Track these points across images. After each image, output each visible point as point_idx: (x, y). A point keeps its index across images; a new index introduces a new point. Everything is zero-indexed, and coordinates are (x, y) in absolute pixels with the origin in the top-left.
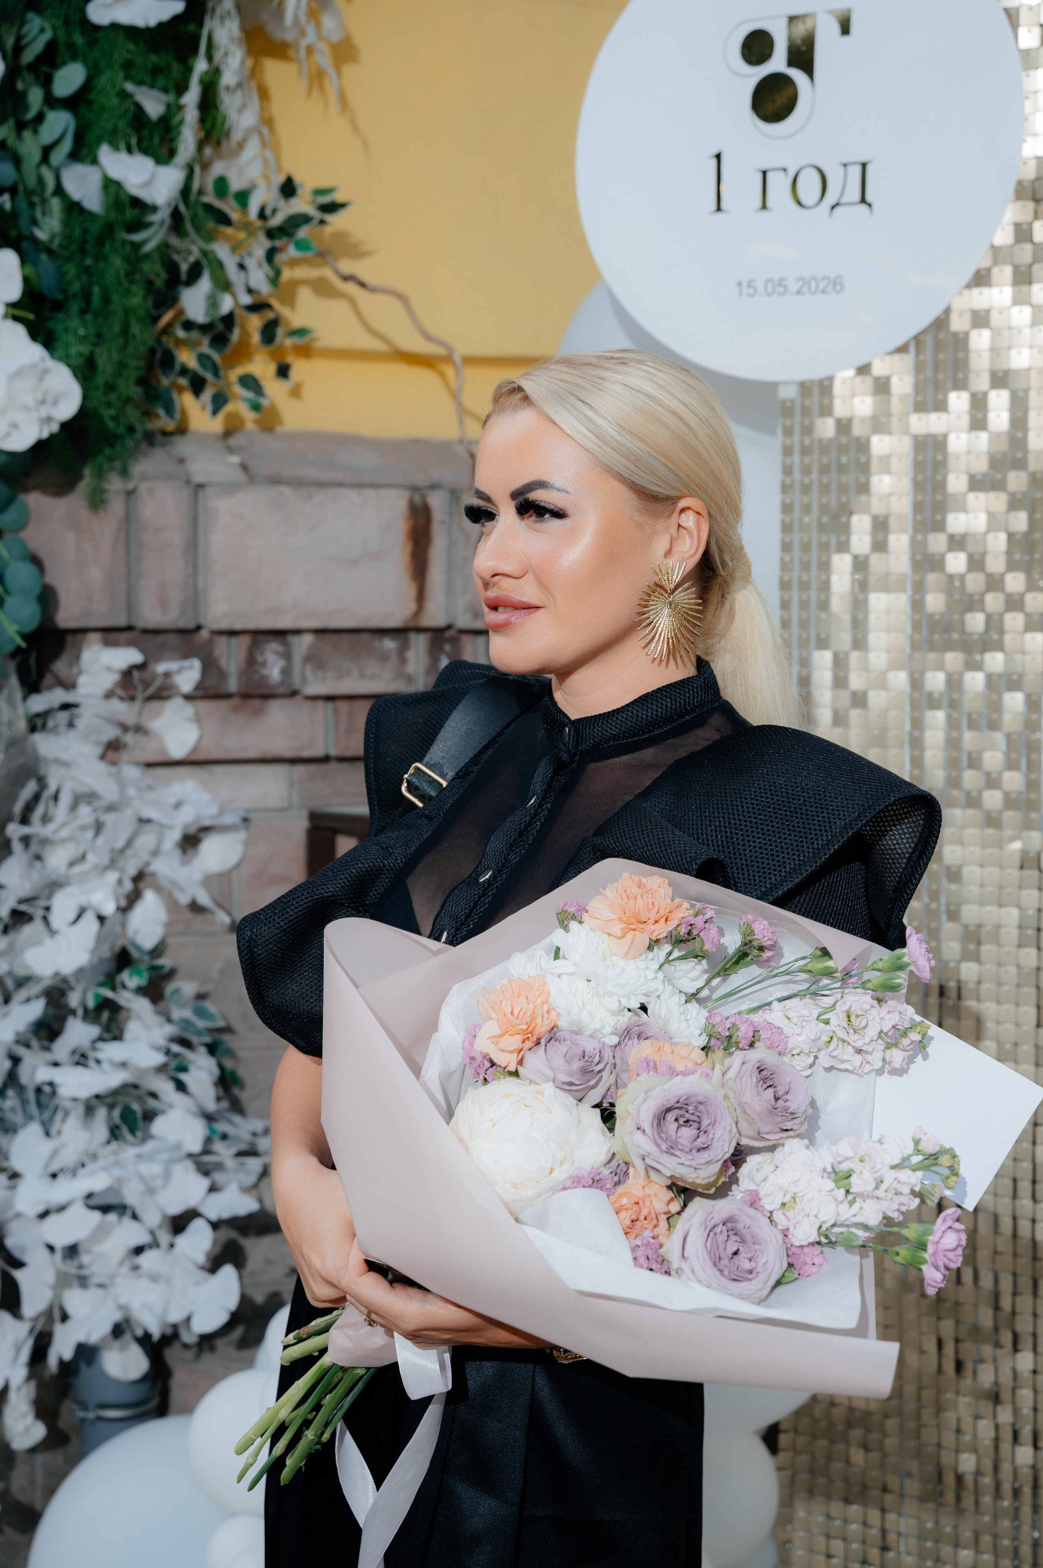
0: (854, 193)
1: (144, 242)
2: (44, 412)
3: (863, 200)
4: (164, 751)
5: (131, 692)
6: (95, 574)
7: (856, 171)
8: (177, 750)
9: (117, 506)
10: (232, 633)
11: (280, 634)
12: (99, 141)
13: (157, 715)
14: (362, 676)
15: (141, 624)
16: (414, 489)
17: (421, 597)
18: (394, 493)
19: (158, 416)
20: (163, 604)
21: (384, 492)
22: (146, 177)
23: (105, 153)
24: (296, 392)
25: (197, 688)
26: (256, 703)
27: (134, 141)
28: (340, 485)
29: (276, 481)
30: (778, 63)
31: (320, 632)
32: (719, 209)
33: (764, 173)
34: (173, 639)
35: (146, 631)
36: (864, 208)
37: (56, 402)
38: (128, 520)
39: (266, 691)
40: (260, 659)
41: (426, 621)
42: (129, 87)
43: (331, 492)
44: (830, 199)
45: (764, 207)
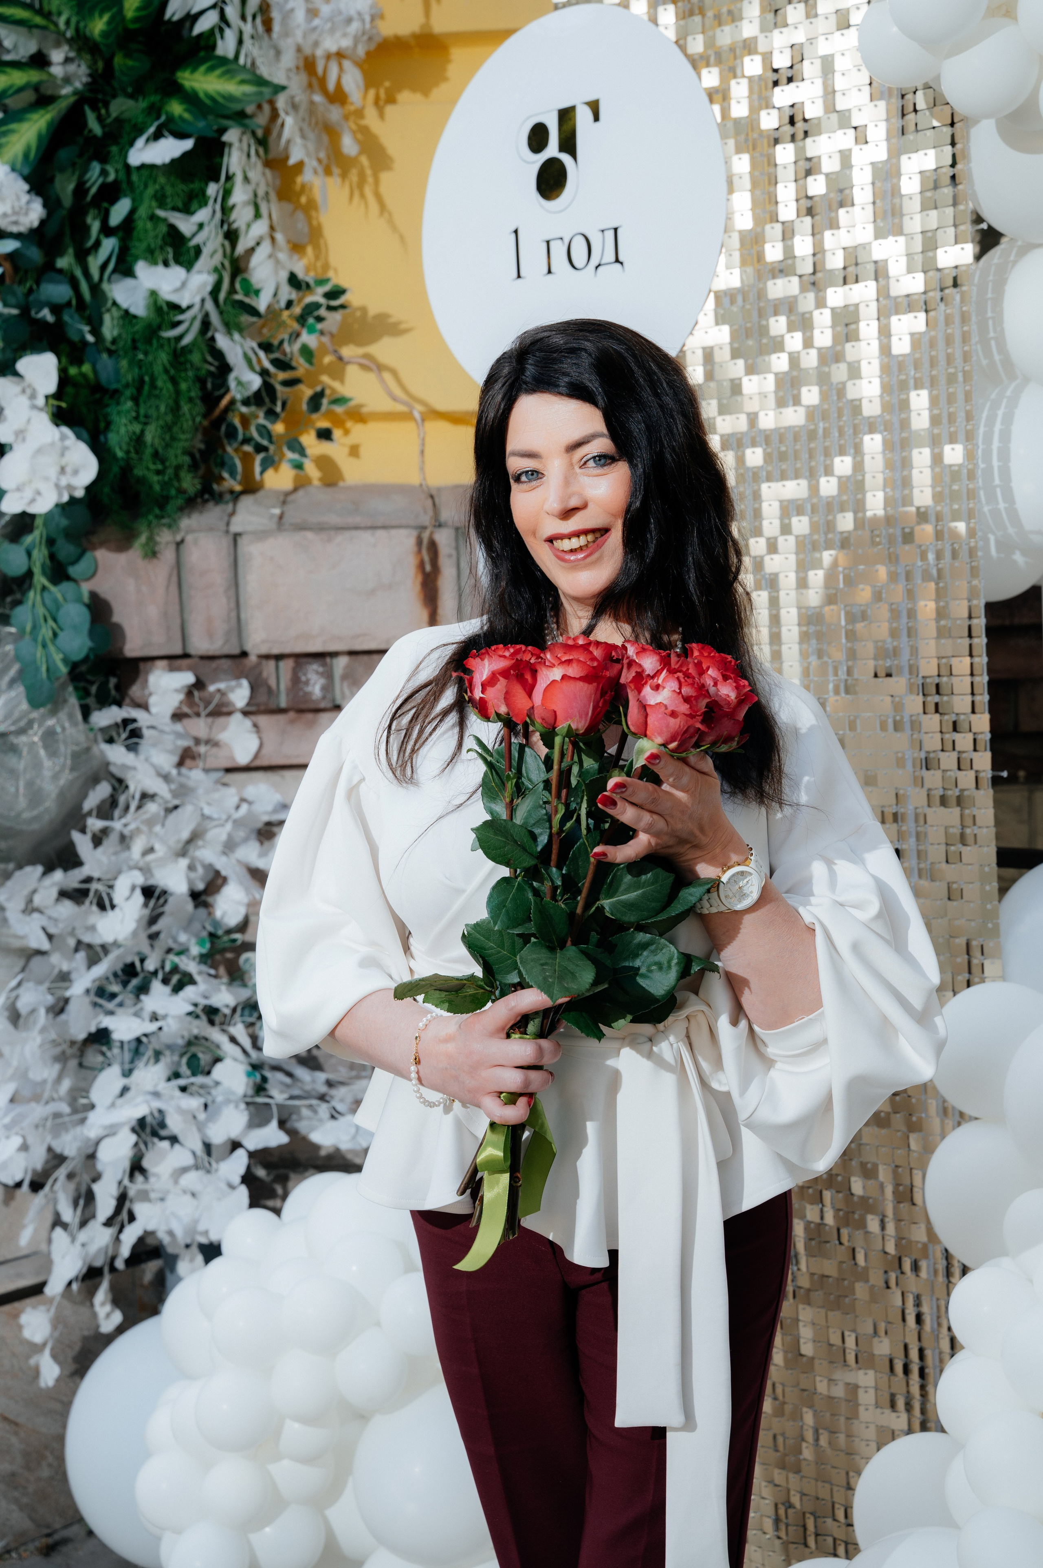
0: (610, 256)
1: (180, 337)
2: (64, 482)
3: (617, 260)
4: (233, 758)
5: (196, 709)
6: (153, 611)
7: (610, 234)
8: (243, 758)
9: (168, 555)
10: (279, 657)
11: (319, 656)
12: (136, 259)
13: (224, 728)
15: (192, 651)
16: (421, 528)
18: (404, 532)
19: (223, 479)
20: (211, 635)
21: (394, 532)
22: (178, 284)
23: (141, 268)
24: (354, 451)
25: (248, 704)
26: (310, 716)
27: (171, 256)
28: (357, 528)
29: (301, 527)
30: (552, 150)
31: (352, 653)
32: (519, 276)
33: (548, 242)
34: (225, 664)
35: (203, 658)
36: (618, 265)
37: (76, 472)
38: (178, 565)
39: (312, 706)
40: (303, 678)
42: (161, 213)
43: (348, 534)
44: (595, 261)
45: (549, 272)
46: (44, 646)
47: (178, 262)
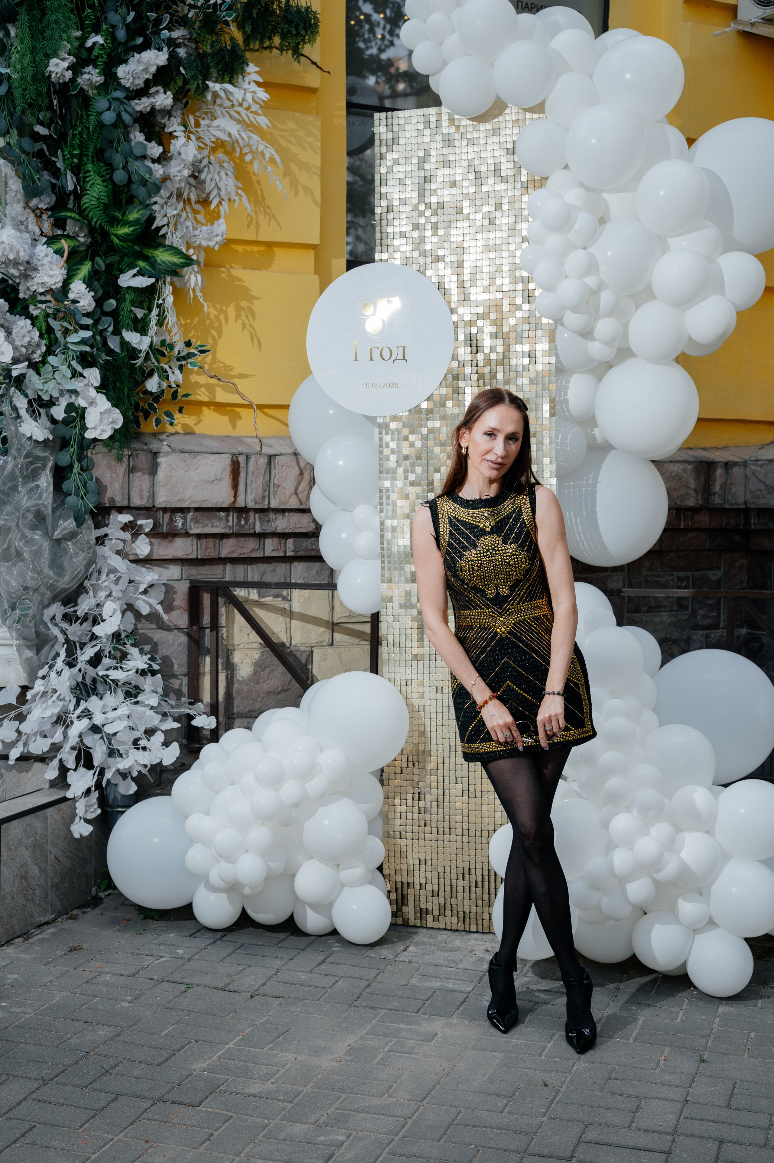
0: (401, 356)
1: (136, 364)
2: (111, 426)
3: (404, 359)
4: (137, 555)
6: (117, 486)
7: (401, 350)
8: (142, 555)
9: (125, 460)
10: (165, 509)
11: (182, 510)
12: (122, 328)
13: (138, 540)
14: (212, 526)
15: (132, 505)
16: (233, 454)
17: (235, 496)
18: (227, 456)
20: (141, 498)
21: (222, 456)
22: (138, 340)
23: (124, 332)
25: (150, 531)
26: (172, 538)
27: (133, 327)
28: (206, 453)
29: (182, 452)
31: (197, 510)
32: (356, 360)
33: (371, 349)
34: (144, 511)
35: (135, 508)
36: (404, 361)
37: (115, 422)
38: (128, 466)
39: (176, 533)
40: (174, 519)
41: (237, 505)
43: (203, 455)
44: (393, 358)
45: (371, 359)
46: (82, 498)
47: (136, 331)
